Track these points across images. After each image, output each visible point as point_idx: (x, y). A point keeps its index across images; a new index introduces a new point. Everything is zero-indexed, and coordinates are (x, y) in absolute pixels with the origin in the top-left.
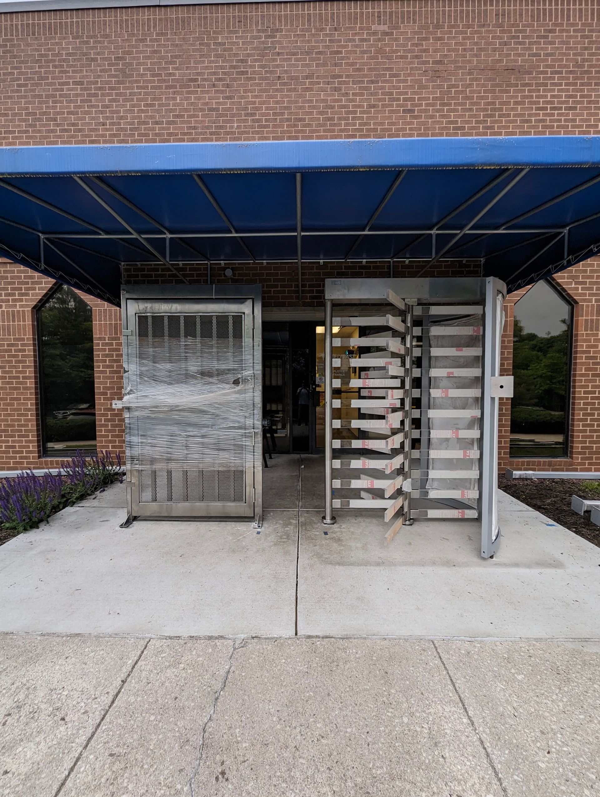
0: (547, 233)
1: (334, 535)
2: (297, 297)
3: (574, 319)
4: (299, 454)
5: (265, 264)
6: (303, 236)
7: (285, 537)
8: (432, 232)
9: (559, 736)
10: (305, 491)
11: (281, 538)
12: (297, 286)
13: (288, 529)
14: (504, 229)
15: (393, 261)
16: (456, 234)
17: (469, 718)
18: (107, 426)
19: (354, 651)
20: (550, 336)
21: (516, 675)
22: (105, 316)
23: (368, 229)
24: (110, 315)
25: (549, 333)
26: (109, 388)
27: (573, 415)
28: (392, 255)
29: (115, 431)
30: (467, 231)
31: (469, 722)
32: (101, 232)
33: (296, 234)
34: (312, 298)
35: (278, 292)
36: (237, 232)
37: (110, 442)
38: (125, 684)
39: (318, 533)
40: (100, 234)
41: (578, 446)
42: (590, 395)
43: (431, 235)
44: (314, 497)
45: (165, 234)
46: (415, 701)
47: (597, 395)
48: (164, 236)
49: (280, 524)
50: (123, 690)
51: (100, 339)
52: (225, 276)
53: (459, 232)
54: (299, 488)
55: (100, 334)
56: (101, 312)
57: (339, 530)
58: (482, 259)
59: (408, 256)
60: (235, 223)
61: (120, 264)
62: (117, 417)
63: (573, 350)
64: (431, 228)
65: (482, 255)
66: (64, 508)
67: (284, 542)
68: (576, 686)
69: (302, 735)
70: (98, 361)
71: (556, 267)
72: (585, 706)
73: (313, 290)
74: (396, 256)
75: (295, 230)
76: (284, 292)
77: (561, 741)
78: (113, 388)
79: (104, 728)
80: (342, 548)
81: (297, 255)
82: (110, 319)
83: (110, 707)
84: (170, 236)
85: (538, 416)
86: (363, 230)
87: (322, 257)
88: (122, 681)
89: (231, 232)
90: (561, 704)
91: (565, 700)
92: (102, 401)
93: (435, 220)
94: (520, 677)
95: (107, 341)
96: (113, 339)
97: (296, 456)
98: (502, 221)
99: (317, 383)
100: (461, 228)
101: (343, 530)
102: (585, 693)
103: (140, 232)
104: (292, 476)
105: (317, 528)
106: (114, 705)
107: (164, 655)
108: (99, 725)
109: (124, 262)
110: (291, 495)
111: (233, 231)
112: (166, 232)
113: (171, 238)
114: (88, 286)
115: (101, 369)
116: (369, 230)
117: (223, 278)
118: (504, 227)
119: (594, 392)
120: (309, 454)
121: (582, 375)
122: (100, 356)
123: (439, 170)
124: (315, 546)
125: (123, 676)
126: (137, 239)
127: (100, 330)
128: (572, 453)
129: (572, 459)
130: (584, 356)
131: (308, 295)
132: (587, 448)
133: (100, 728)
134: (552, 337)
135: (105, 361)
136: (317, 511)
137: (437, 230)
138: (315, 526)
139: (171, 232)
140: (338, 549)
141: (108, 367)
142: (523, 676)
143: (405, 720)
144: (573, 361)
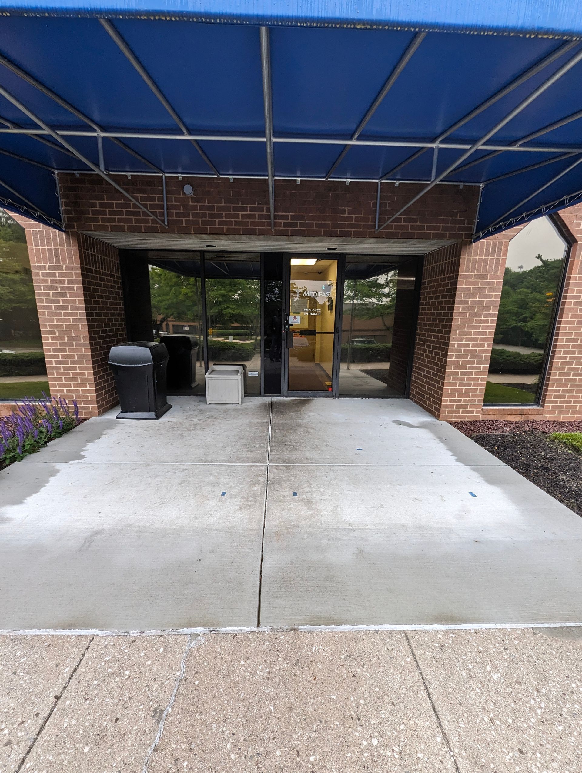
0: (569, 153)
1: (304, 496)
2: (269, 224)
3: (570, 259)
4: (270, 396)
5: (231, 181)
6: (275, 143)
7: (251, 499)
8: (433, 145)
9: (539, 755)
10: (274, 442)
11: (247, 501)
12: (268, 210)
13: (255, 488)
14: (521, 146)
15: (381, 183)
16: (466, 150)
17: (444, 735)
18: (58, 368)
19: (321, 647)
20: (522, 270)
21: (492, 674)
22: (42, 240)
23: (356, 136)
24: (48, 239)
25: (521, 267)
26: (57, 326)
27: (552, 363)
28: (380, 175)
29: (68, 374)
30: (480, 146)
31: (444, 741)
32: (9, 125)
33: (264, 140)
34: (285, 225)
35: (248, 216)
36: (190, 133)
37: (65, 385)
38: (60, 701)
39: (287, 494)
40: (8, 128)
41: (550, 395)
42: (571, 344)
43: (432, 149)
44: (285, 449)
45: (94, 131)
46: (385, 714)
47: (579, 343)
48: (95, 134)
49: (247, 482)
50: (55, 710)
51: (39, 267)
52: (184, 193)
53: (468, 147)
54: (269, 438)
55: (39, 261)
56: (36, 234)
57: (308, 489)
58: (481, 185)
59: (398, 177)
60: (187, 120)
61: (53, 173)
62: (70, 358)
63: (563, 295)
64: (433, 141)
65: (483, 180)
66: (11, 463)
67: (250, 506)
68: (553, 686)
69: (258, 767)
70: (40, 294)
71: (571, 199)
72: (564, 714)
73: (288, 216)
74: (385, 177)
75: (263, 134)
76: (254, 216)
77: (540, 763)
78: (61, 326)
79: (28, 765)
80: (311, 512)
81: (267, 170)
82: (49, 244)
83: (38, 735)
84: (102, 135)
85: (507, 357)
86: (351, 139)
87: (298, 174)
88: (57, 698)
89: (182, 134)
90: (539, 711)
91: (543, 705)
92: (50, 341)
93: (439, 129)
94: (495, 677)
95: (48, 271)
96: (55, 268)
97: (267, 399)
98: (521, 134)
99: (290, 323)
100: (473, 141)
101: (314, 490)
102: (563, 696)
103: (54, 127)
104: (263, 423)
105: (286, 488)
106: (44, 731)
107: (108, 658)
108: (23, 761)
109: (57, 169)
110: (261, 447)
111: (185, 131)
112: (96, 127)
113: (104, 138)
114: (9, 200)
115: (45, 304)
116: (358, 139)
117: (182, 196)
118: (520, 143)
119: (576, 341)
120: (281, 396)
121: (568, 322)
122: (42, 288)
123: (473, 34)
124: (283, 510)
125: (57, 690)
126: (50, 135)
127: (38, 257)
128: (544, 401)
129: (543, 407)
130: (573, 301)
131: (282, 221)
132: (560, 397)
133: (23, 766)
134: (524, 273)
135: (49, 295)
136: (287, 467)
137: (441, 142)
138: (284, 485)
139: (104, 129)
140: (307, 513)
141: (53, 301)
142: (499, 676)
143: (375, 742)
144: (560, 307)
